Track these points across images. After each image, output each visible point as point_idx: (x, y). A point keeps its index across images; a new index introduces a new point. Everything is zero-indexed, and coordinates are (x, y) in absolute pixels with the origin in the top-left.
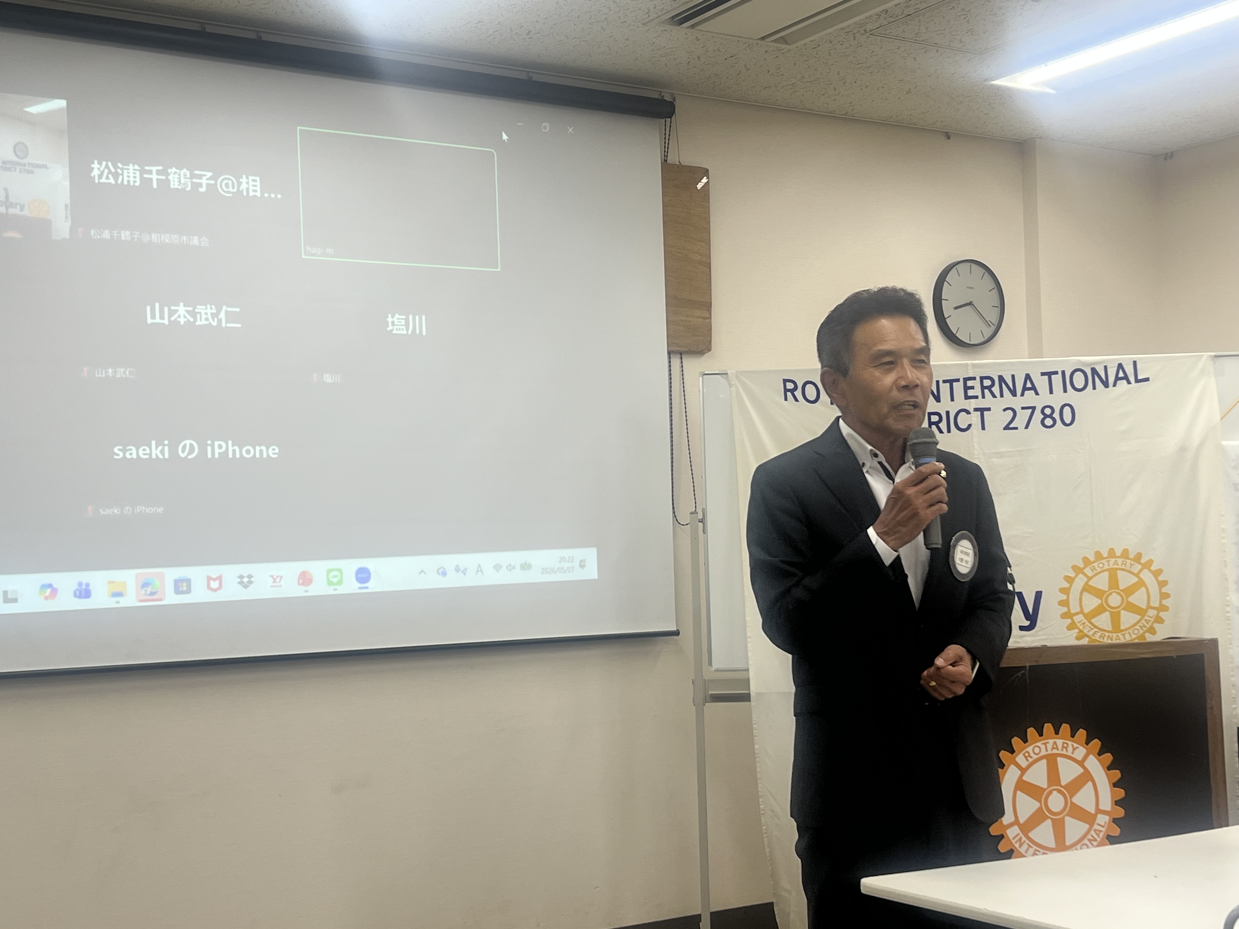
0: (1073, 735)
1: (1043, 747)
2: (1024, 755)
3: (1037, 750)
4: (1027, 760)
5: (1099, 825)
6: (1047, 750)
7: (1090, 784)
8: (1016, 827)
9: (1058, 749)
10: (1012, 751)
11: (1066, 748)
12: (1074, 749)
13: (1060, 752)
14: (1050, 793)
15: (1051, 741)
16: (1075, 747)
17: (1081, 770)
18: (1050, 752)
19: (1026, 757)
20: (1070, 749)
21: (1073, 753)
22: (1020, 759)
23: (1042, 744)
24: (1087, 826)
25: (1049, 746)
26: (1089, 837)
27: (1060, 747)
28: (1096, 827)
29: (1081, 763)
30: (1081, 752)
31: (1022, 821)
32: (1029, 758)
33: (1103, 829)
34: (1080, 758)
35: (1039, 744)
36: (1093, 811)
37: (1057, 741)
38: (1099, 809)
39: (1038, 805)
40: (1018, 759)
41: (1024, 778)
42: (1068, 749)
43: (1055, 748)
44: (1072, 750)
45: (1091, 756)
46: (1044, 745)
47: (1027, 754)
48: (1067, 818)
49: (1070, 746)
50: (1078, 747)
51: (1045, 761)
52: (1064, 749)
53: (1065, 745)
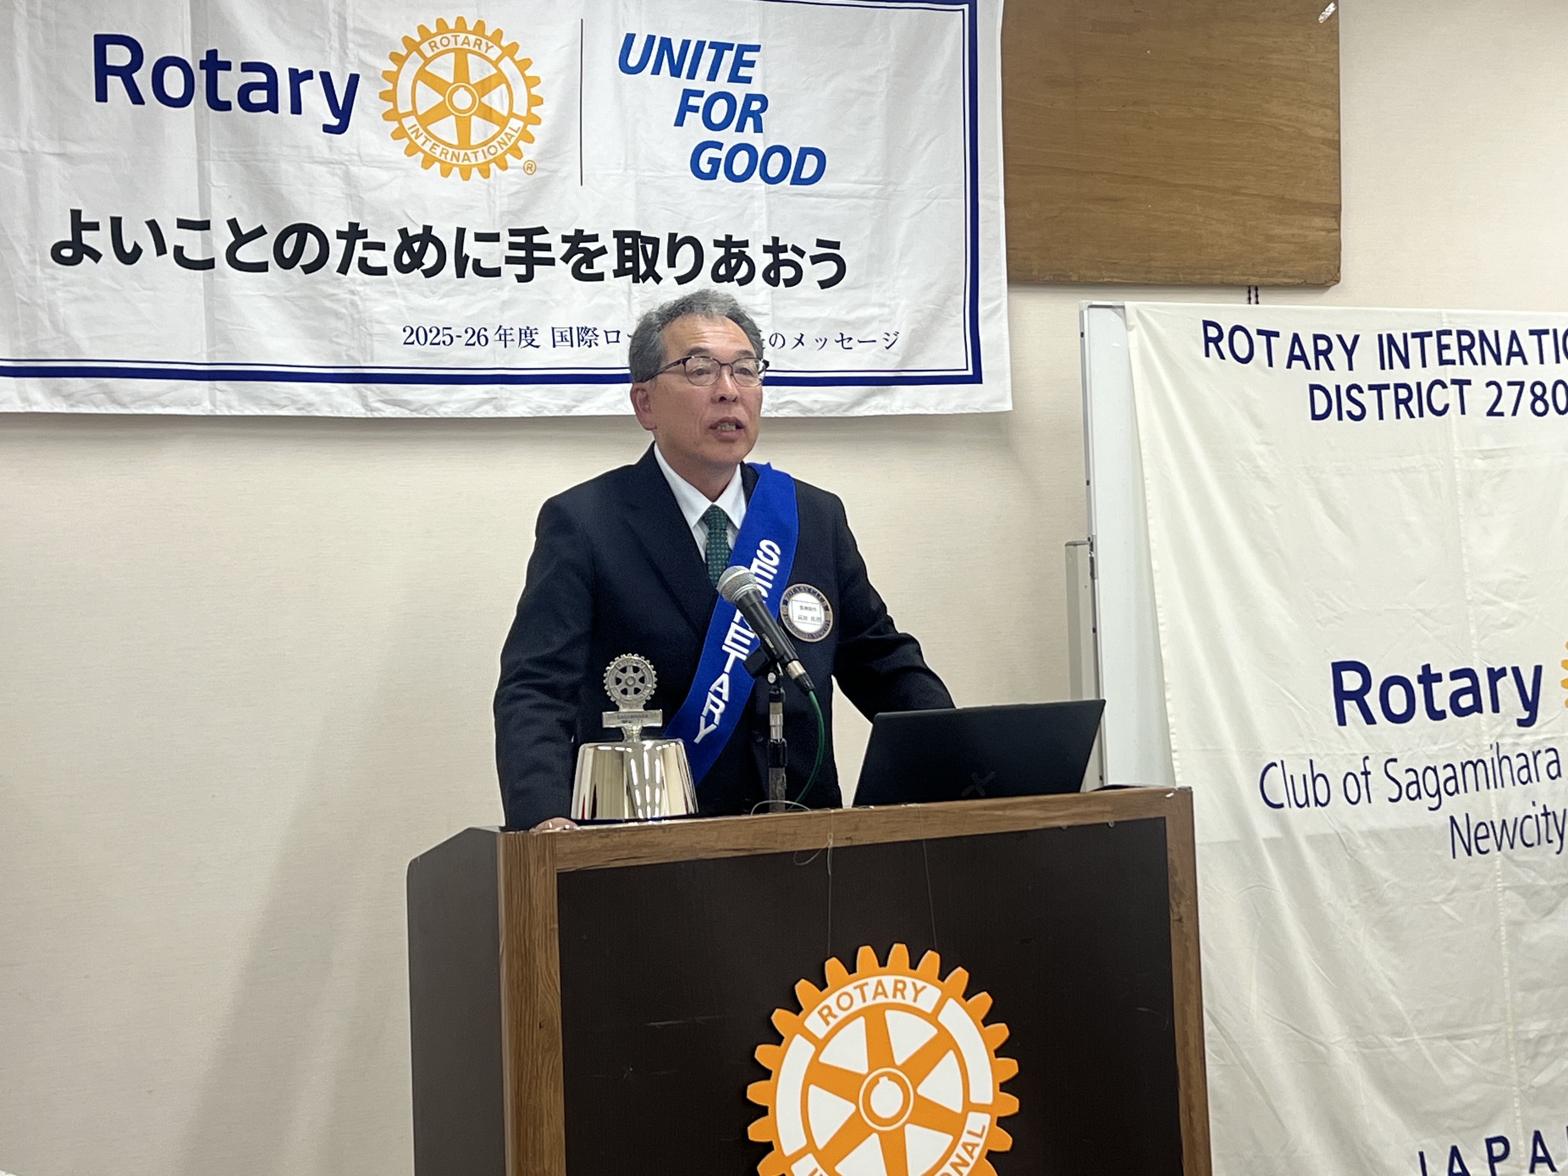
0: (914, 965)
2: (820, 1013)
3: (845, 1001)
4: (828, 1023)
5: (969, 1132)
6: (864, 1000)
7: (951, 1054)
8: (810, 1157)
9: (886, 996)
10: (796, 1009)
11: (902, 991)
12: (917, 992)
13: (891, 1000)
14: (875, 1082)
15: (873, 981)
16: (919, 987)
17: (934, 1031)
18: (870, 1002)
19: (824, 1018)
20: (910, 992)
21: (915, 1000)
22: (814, 1022)
23: (856, 988)
24: (950, 1138)
25: (869, 991)
26: (954, 1159)
28: (965, 1138)
29: (932, 1018)
30: (930, 995)
31: (820, 1145)
32: (830, 1019)
33: (981, 1141)
34: (929, 1009)
35: (849, 988)
36: (957, 1107)
37: (884, 979)
38: (970, 1102)
39: (853, 1107)
40: (807, 1024)
41: (822, 1059)
42: (906, 993)
43: (880, 994)
44: (913, 993)
45: (951, 1002)
46: (858, 990)
47: (825, 1012)
48: (909, 1128)
49: (910, 987)
50: (924, 988)
51: (861, 1020)
52: (899, 994)
53: (900, 986)
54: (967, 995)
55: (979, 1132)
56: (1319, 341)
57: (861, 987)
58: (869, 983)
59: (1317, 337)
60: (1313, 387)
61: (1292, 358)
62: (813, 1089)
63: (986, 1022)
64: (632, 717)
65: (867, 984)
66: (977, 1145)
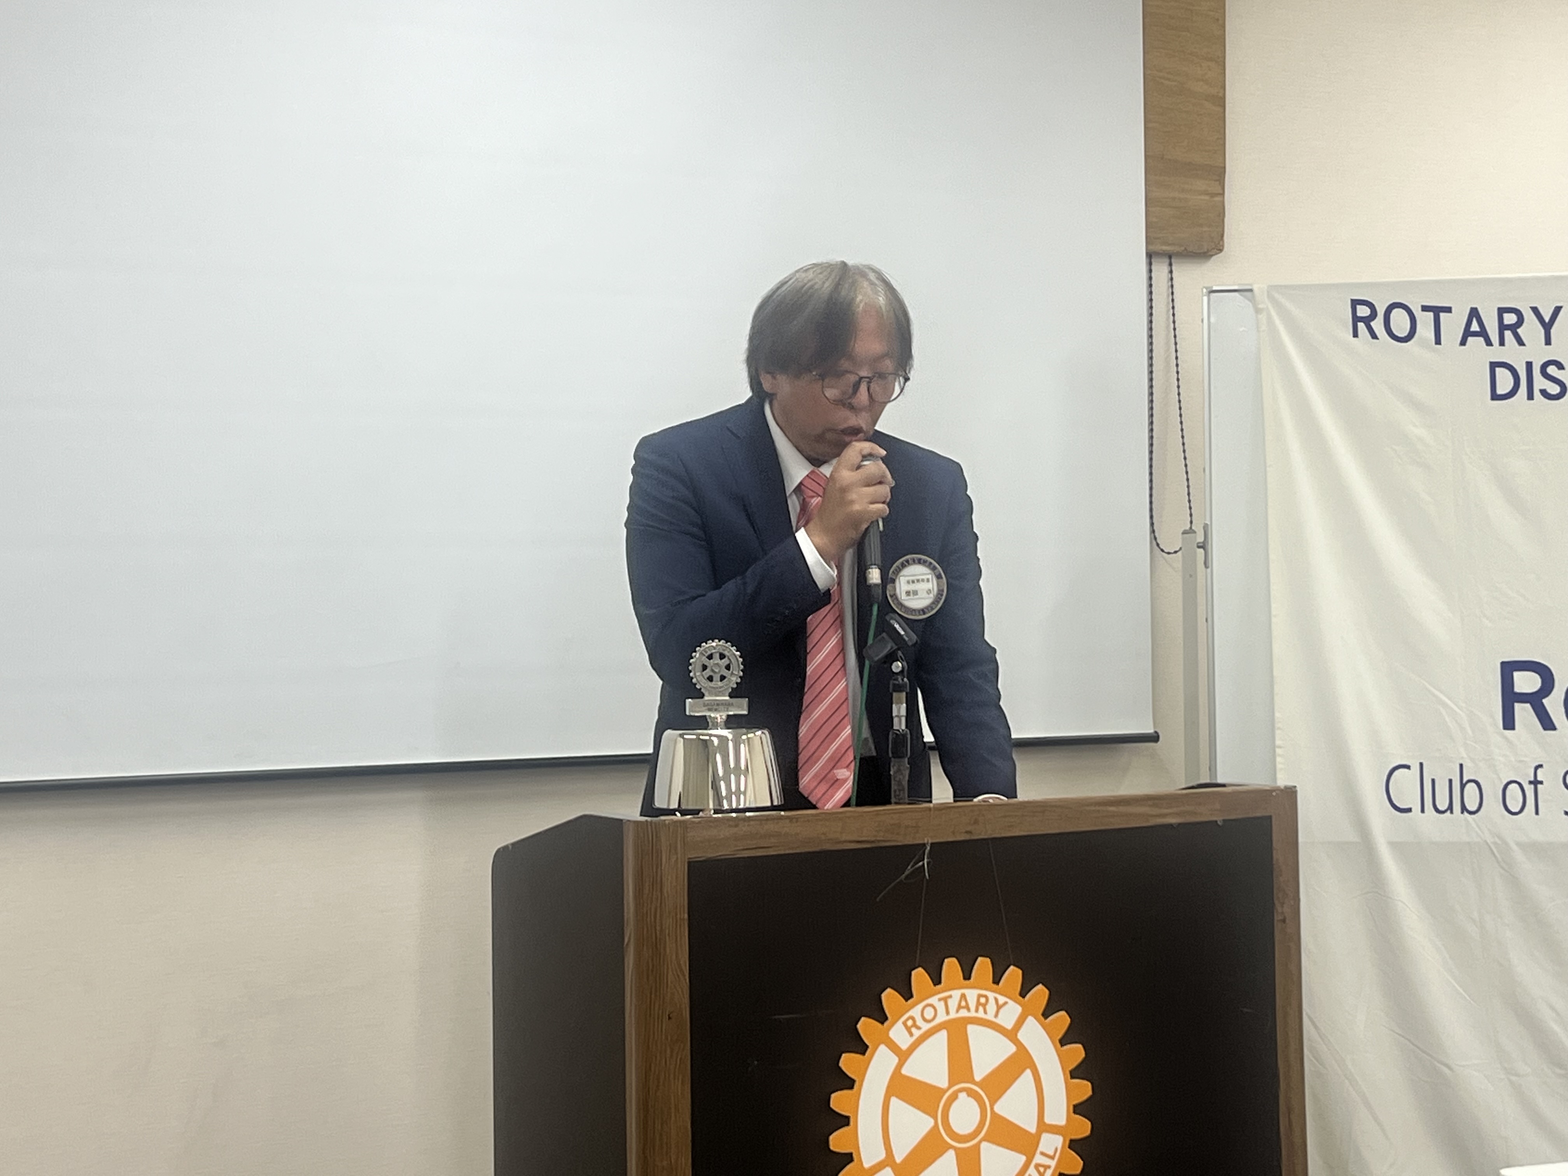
0: (997, 979)
1: (940, 1006)
2: (905, 1024)
3: (929, 1013)
4: (911, 1034)
5: (1042, 1154)
6: (948, 1013)
7: (1028, 1073)
8: (888, 1170)
9: (969, 1010)
10: (882, 1018)
11: (984, 1006)
12: (999, 1007)
13: (973, 1014)
14: (954, 1097)
15: (956, 994)
16: (1000, 1003)
17: (1012, 1049)
18: (953, 1015)
19: (908, 1029)
20: (992, 1007)
21: (996, 1016)
22: (898, 1033)
23: (940, 1000)
24: (1023, 1158)
25: (953, 1004)
27: (972, 1005)
28: (1038, 1159)
29: (1011, 1035)
30: (1011, 1011)
32: (914, 1030)
33: (1053, 1163)
34: (1009, 1025)
35: (933, 1000)
36: (1032, 1128)
37: (967, 992)
38: (1045, 1123)
39: (931, 1122)
40: (892, 1034)
41: (904, 1071)
42: (988, 1007)
43: (963, 1008)
44: (995, 1008)
45: (1030, 1020)
46: (942, 1003)
47: (910, 1023)
48: (984, 1145)
49: (992, 1001)
50: (1006, 1003)
51: (944, 1034)
52: (981, 1009)
53: (983, 1000)
54: (1046, 1014)
55: (1051, 1153)
56: (1506, 316)
57: (945, 1000)
58: (953, 996)
59: (1501, 311)
60: (1494, 366)
61: (1467, 333)
62: (894, 1101)
63: (1063, 1042)
64: (717, 705)
65: (950, 997)
66: (1049, 1167)
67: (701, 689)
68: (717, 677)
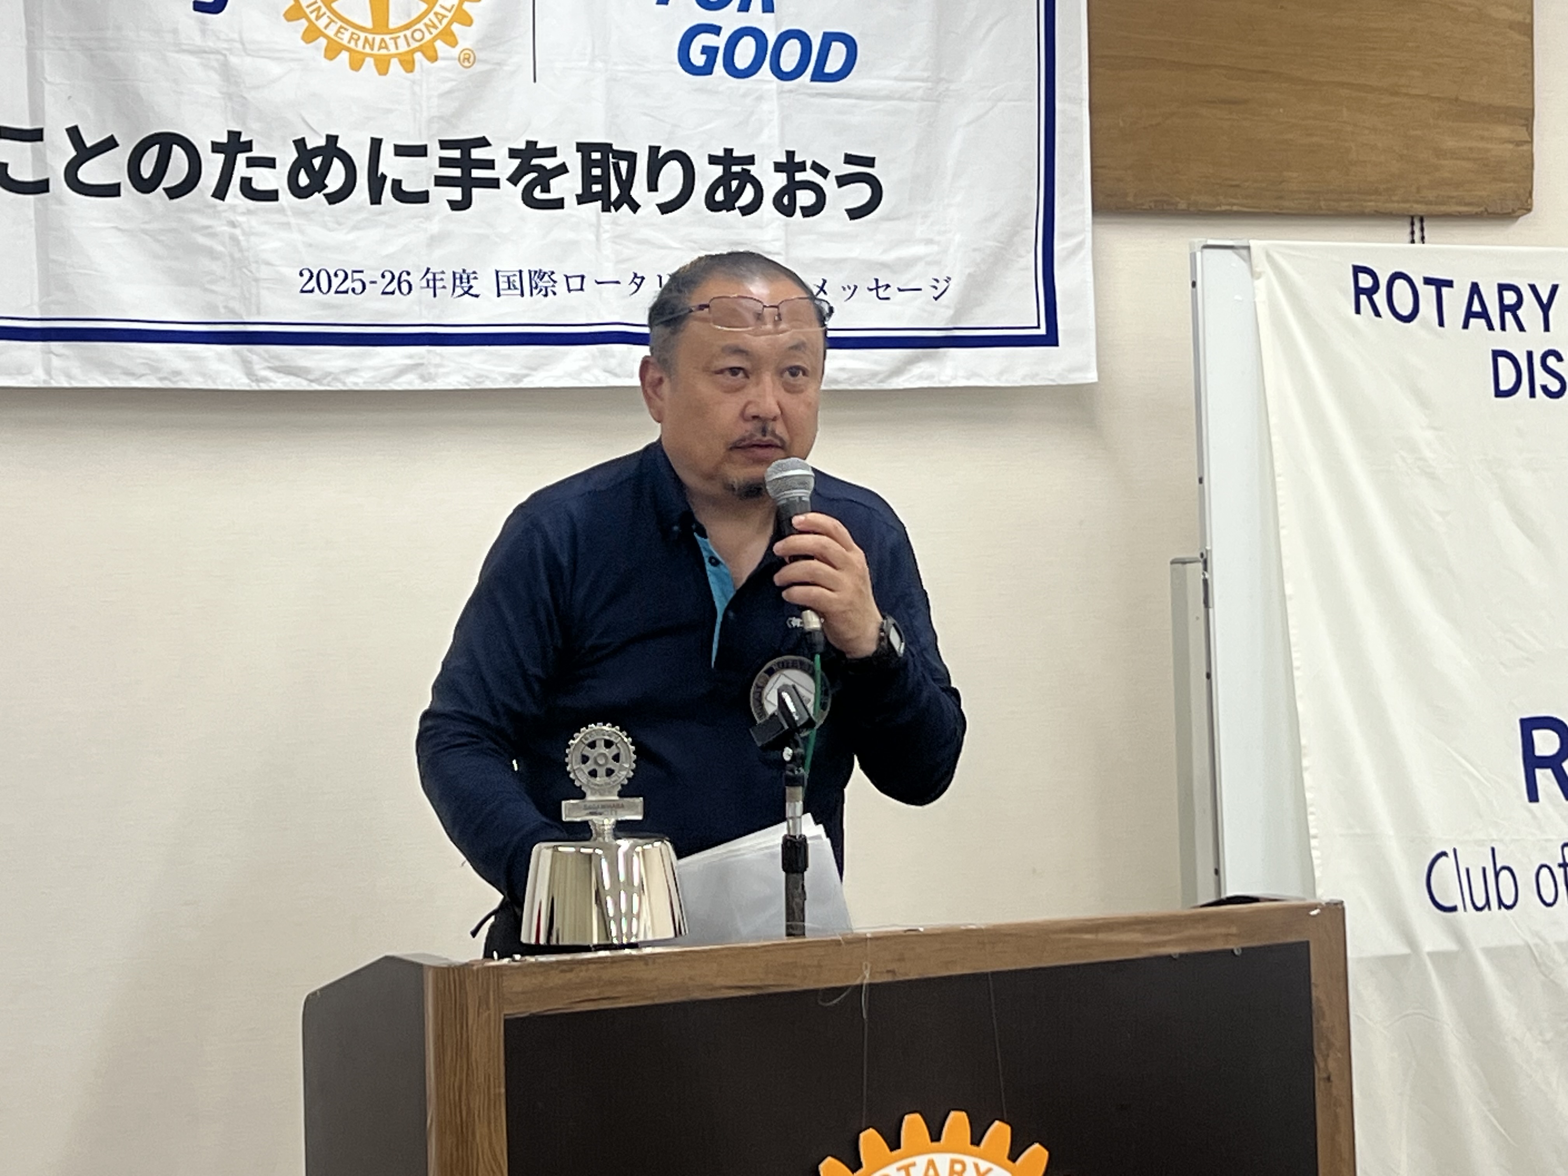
0: (977, 1139)
23: (899, 1169)
25: (917, 1172)
27: (944, 1172)
35: (890, 1171)
49: (970, 1169)
56: (1505, 293)
57: (907, 1168)
58: (917, 1163)
59: (1502, 288)
60: (1496, 354)
61: (1470, 314)
64: (603, 807)
67: (580, 787)
68: (601, 771)
